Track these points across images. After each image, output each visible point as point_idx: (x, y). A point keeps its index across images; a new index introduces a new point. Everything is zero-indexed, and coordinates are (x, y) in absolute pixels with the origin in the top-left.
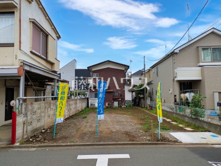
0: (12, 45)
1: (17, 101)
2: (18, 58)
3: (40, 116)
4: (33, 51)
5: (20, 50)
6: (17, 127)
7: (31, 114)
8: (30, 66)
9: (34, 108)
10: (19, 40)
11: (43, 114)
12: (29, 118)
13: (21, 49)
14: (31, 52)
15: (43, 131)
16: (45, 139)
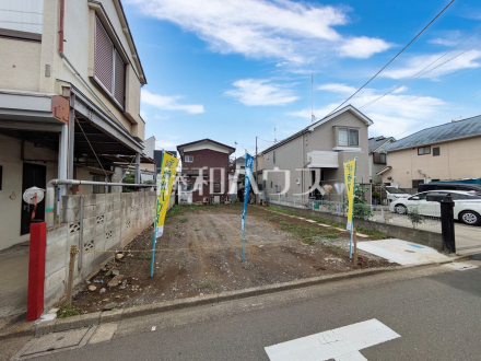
0: (36, 39)
1: (50, 190)
2: (54, 75)
3: (113, 223)
4: (96, 78)
5: (62, 56)
6: (48, 265)
7: (92, 222)
8: (88, 107)
9: (98, 207)
10: (56, 29)
11: (118, 220)
12: (86, 232)
13: (65, 52)
14: (92, 79)
15: (120, 256)
16: (130, 282)
